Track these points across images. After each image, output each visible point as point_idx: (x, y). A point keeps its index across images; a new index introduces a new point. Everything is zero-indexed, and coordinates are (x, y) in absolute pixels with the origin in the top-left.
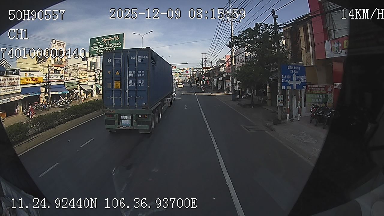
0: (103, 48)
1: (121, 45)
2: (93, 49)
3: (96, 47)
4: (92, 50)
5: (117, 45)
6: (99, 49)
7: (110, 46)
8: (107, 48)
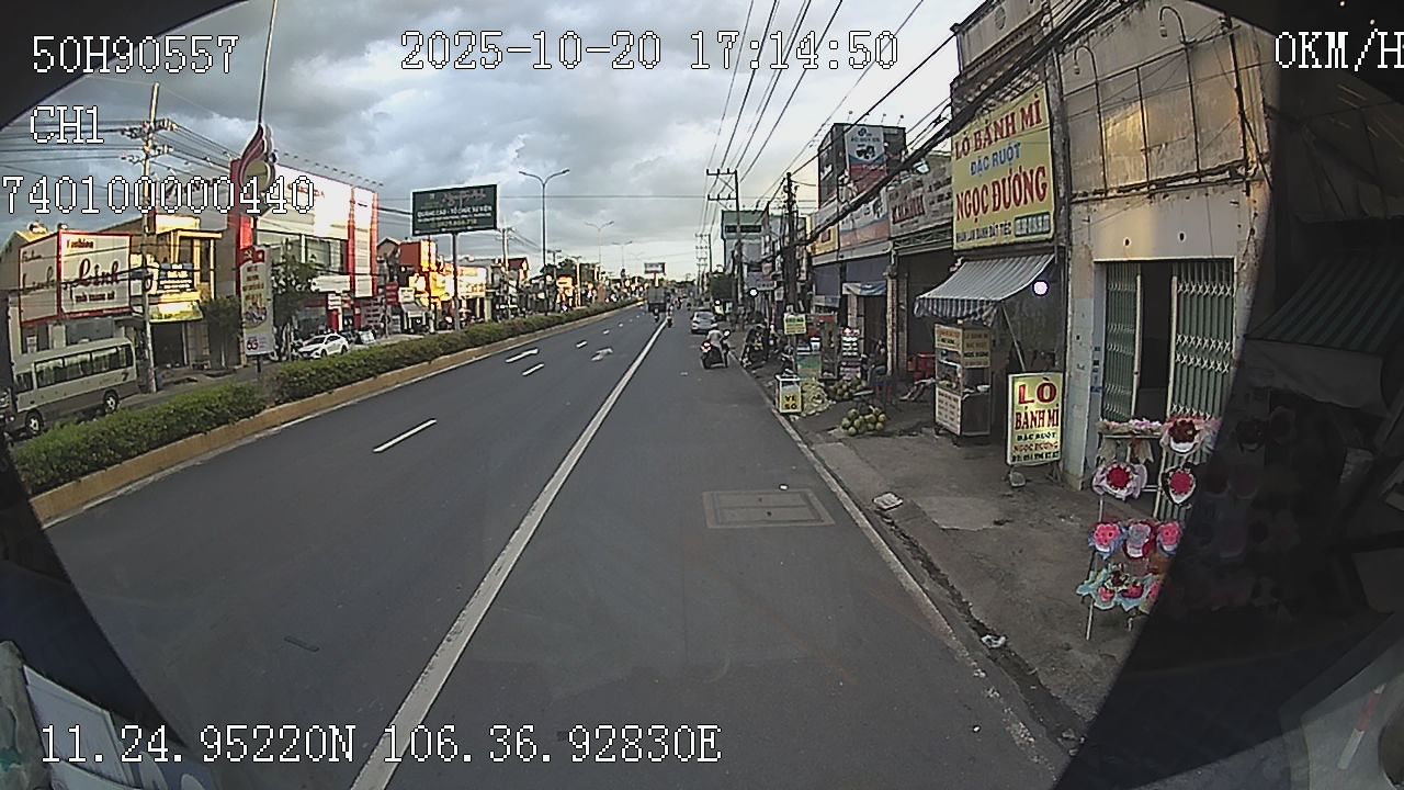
0: (447, 218)
1: (488, 212)
2: (422, 218)
3: (432, 213)
4: (420, 220)
5: (483, 212)
6: (438, 219)
7: (464, 214)
8: (457, 217)
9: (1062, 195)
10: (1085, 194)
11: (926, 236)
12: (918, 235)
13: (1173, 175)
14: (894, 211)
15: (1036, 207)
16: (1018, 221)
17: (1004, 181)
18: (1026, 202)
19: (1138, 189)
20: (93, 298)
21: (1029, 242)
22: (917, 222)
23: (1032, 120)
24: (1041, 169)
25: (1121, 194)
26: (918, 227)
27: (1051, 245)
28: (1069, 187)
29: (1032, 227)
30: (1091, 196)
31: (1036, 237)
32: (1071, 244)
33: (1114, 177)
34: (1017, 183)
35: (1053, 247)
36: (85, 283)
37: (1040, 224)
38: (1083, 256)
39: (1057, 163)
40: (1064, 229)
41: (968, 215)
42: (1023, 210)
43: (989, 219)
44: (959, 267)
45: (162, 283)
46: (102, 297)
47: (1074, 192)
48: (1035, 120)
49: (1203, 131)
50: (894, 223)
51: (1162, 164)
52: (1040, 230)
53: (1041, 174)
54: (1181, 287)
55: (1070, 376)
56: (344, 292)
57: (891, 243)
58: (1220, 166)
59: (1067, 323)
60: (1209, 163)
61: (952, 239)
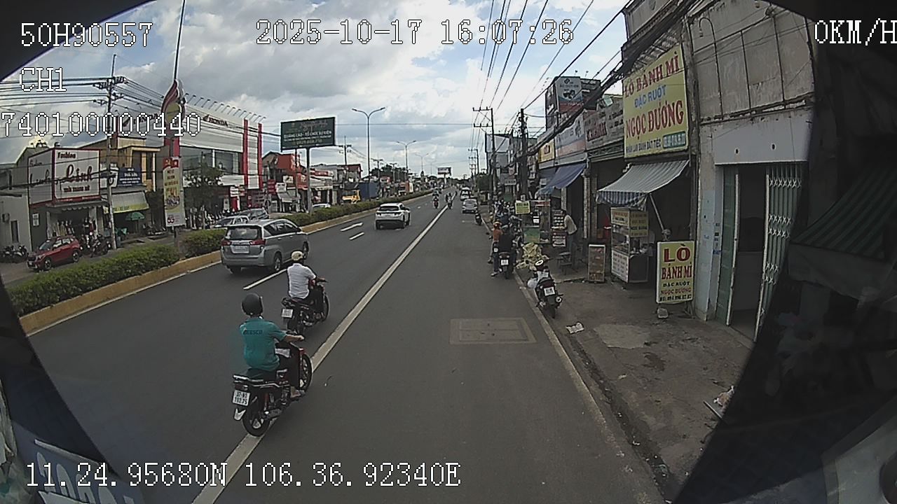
0: (303, 139)
1: (330, 134)
2: (287, 138)
4: (285, 140)
5: (326, 135)
6: (297, 139)
7: (314, 136)
8: (309, 138)
9: (693, 120)
10: (709, 119)
11: (608, 149)
12: (603, 148)
13: (767, 104)
14: (588, 133)
15: (677, 128)
16: (665, 138)
17: (656, 111)
18: (670, 125)
19: (743, 115)
20: (76, 190)
21: (673, 152)
22: (602, 139)
23: (673, 69)
24: (680, 102)
25: (733, 118)
26: (603, 143)
27: (687, 153)
28: (698, 114)
29: (674, 142)
30: (713, 120)
31: (678, 148)
32: (700, 153)
33: (728, 107)
34: (664, 112)
35: (688, 155)
36: (71, 180)
37: (679, 139)
38: (708, 161)
39: (690, 99)
40: (696, 143)
41: (633, 136)
42: (668, 130)
43: (647, 137)
44: (628, 169)
45: (121, 179)
46: (81, 189)
47: (702, 118)
48: (675, 69)
49: (787, 73)
50: (588, 141)
51: (760, 96)
52: (679, 144)
53: (679, 106)
54: (772, 182)
55: (699, 244)
56: (241, 186)
57: (586, 154)
58: (798, 97)
59: (697, 207)
60: (791, 95)
61: (624, 151)
